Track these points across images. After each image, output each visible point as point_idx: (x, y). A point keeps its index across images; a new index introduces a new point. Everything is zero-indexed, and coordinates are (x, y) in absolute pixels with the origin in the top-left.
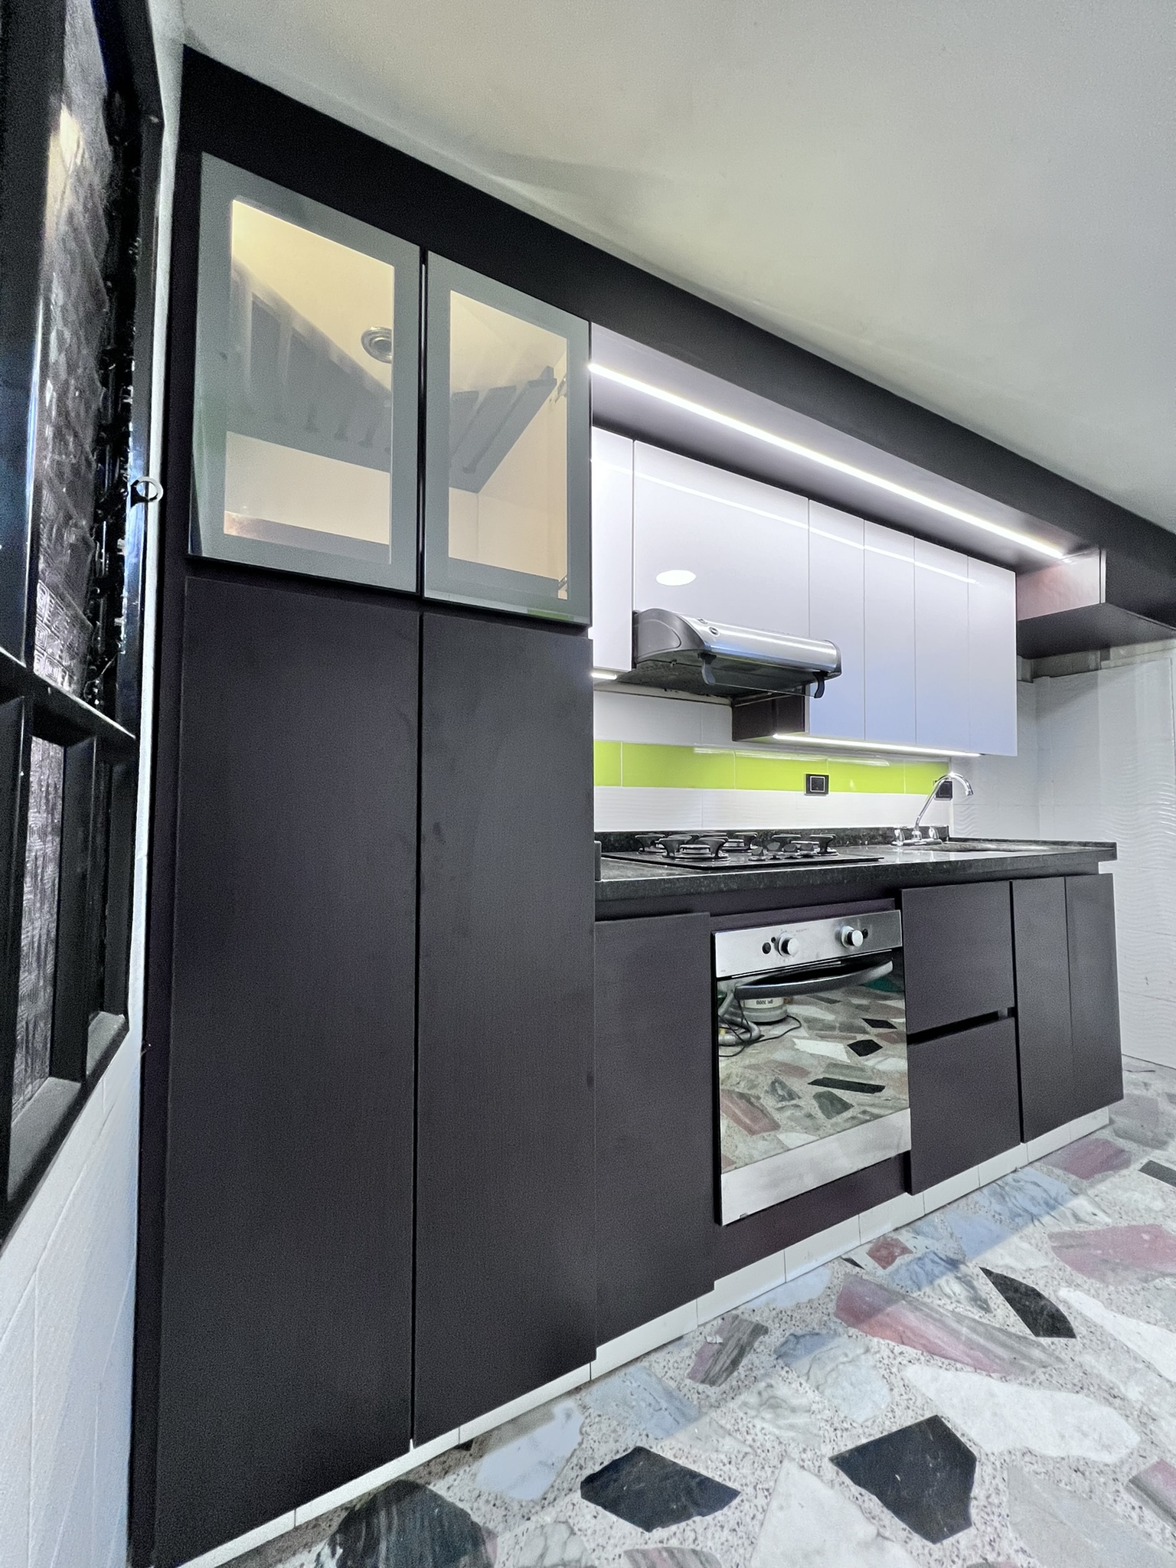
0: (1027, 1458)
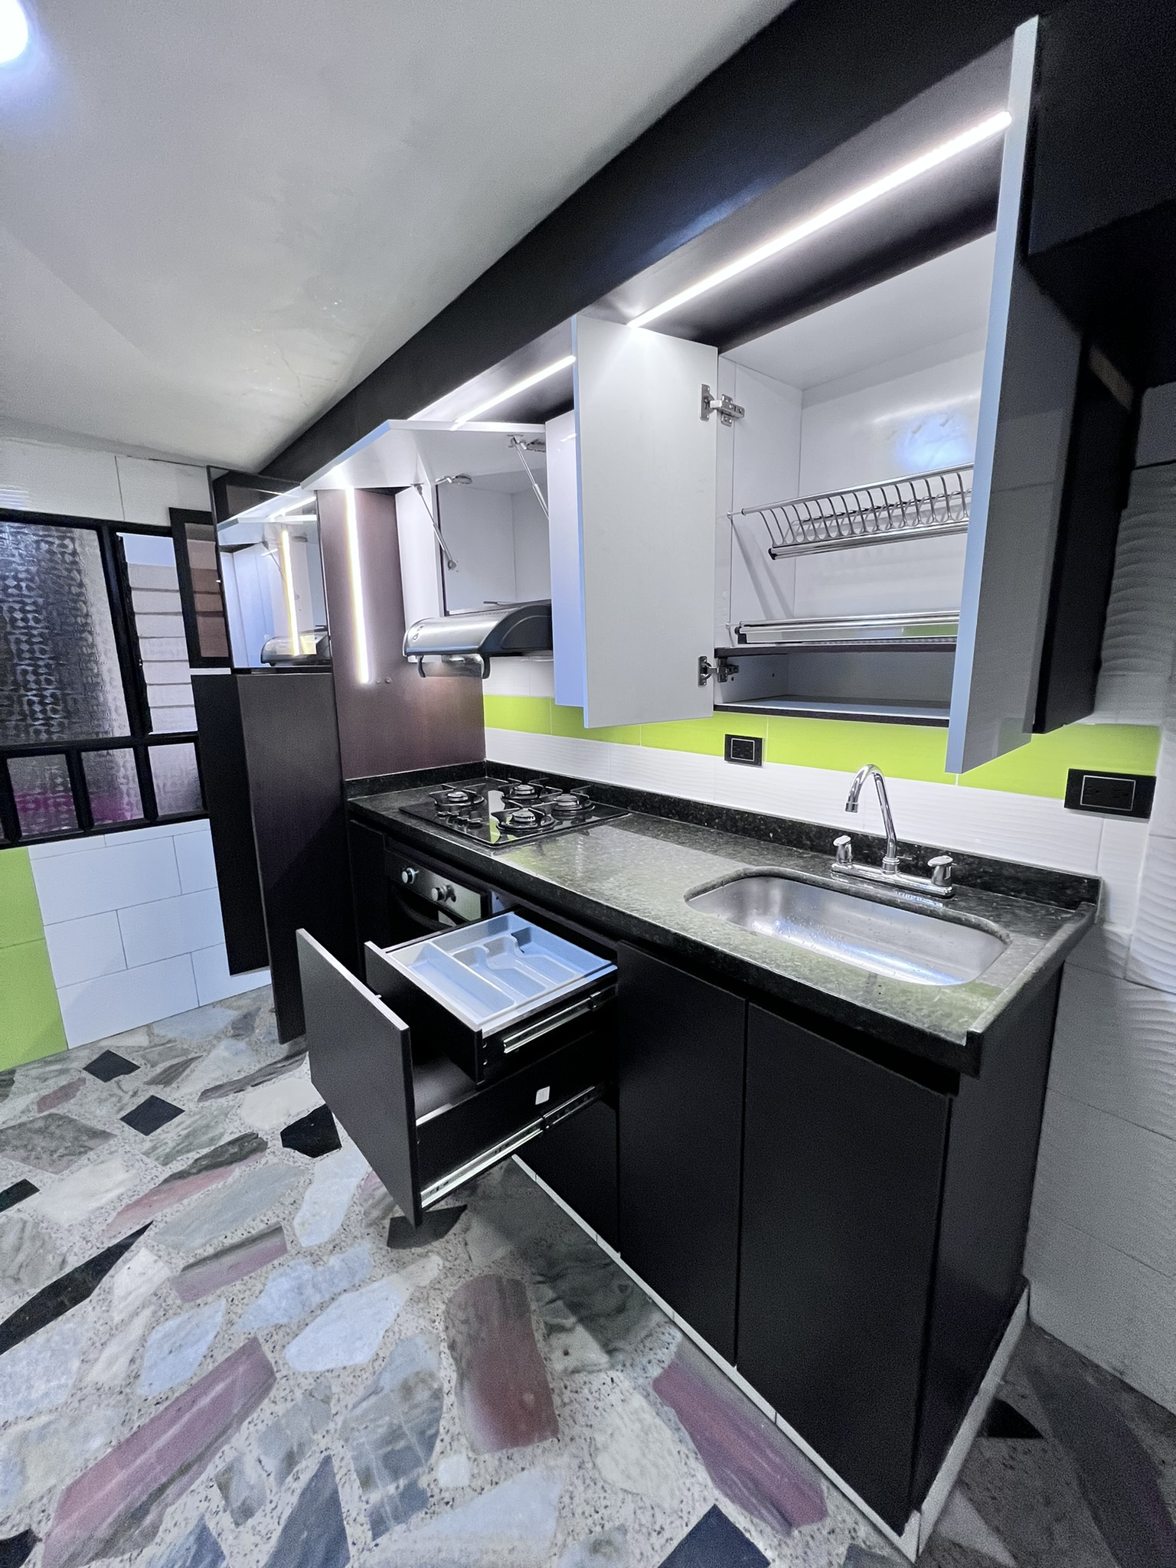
0: (308, 1181)
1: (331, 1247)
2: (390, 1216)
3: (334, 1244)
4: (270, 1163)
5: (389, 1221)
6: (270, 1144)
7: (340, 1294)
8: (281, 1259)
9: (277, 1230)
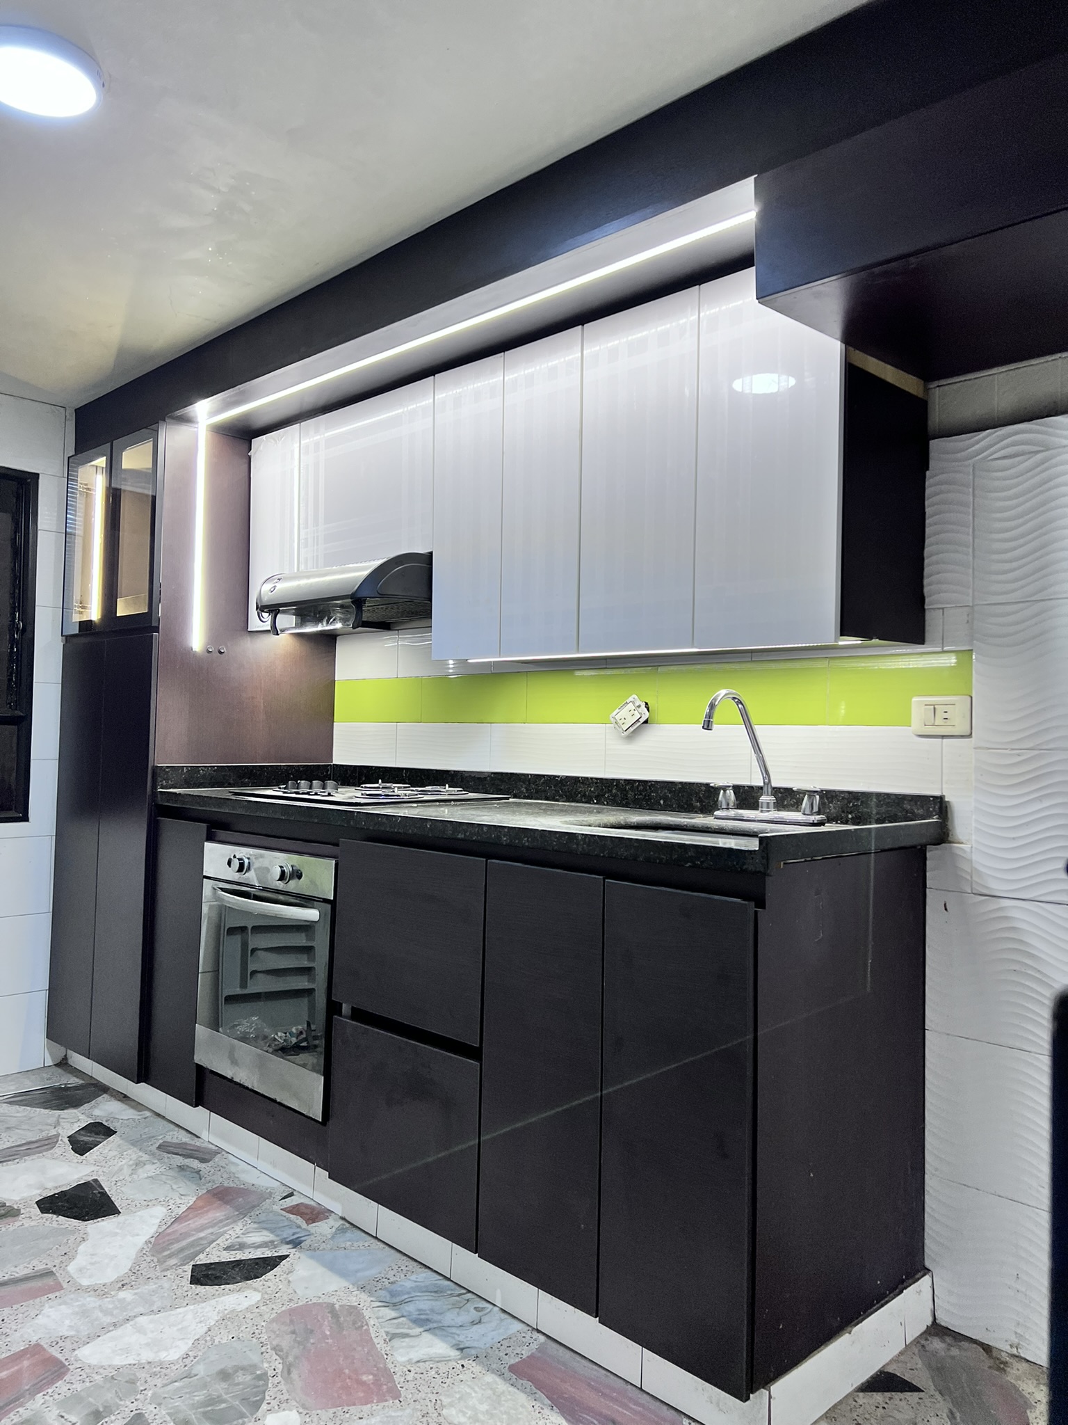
0: (80, 1239)
1: (120, 1285)
2: (192, 1263)
3: (122, 1283)
4: (27, 1225)
5: (191, 1267)
6: (22, 1211)
7: (135, 1317)
8: (57, 1294)
9: (49, 1273)
